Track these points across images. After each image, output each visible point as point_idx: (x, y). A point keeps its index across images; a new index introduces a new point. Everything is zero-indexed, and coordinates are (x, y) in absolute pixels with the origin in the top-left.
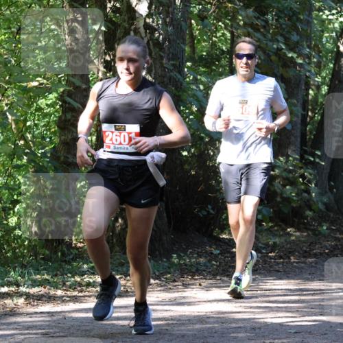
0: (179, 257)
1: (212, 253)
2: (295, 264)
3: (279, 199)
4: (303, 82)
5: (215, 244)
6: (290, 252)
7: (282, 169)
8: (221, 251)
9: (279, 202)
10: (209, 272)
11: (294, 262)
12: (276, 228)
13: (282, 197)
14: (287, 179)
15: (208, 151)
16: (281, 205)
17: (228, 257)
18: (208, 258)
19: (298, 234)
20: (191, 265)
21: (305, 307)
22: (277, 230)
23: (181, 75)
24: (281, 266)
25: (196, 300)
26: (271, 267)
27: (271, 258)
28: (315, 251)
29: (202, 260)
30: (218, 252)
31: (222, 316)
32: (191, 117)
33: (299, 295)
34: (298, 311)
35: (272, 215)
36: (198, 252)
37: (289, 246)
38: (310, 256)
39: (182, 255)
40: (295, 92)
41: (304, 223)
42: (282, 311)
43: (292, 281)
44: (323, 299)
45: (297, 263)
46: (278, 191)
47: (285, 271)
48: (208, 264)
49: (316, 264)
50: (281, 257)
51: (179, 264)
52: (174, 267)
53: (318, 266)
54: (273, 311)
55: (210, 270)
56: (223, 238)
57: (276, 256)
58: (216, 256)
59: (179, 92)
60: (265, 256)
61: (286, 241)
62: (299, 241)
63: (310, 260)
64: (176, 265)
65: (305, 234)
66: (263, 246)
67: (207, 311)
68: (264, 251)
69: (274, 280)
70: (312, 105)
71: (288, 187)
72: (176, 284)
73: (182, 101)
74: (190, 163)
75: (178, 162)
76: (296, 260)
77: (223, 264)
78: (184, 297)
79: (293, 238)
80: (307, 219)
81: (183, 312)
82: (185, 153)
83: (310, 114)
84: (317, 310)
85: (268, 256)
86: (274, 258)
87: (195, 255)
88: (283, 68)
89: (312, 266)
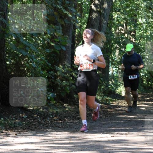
0: (5, 120)
1: (23, 117)
2: (68, 123)
3: (59, 88)
4: (72, 25)
5: (25, 113)
6: (65, 117)
7: (61, 72)
8: (28, 116)
9: (60, 90)
10: (21, 127)
11: (68, 122)
12: (58, 104)
13: (61, 87)
14: (64, 77)
15: (21, 61)
16: (60, 92)
17: (31, 119)
18: (21, 120)
19: (69, 107)
20: (11, 124)
21: (73, 147)
22: (58, 105)
23: (6, 20)
24: (60, 124)
25: (14, 143)
26: (55, 125)
27: (55, 120)
28: (78, 116)
29: (17, 121)
30: (26, 117)
31: (28, 151)
32: (12, 43)
33: (70, 140)
34: (69, 148)
35: (55, 97)
36: (16, 117)
37: (65, 113)
38: (76, 119)
39: (6, 118)
40: (68, 31)
41: (73, 101)
42: (60, 149)
43: (66, 132)
44: (83, 142)
45: (69, 123)
46: (59, 84)
47: (62, 127)
48: (21, 123)
49: (79, 123)
50: (60, 120)
51: (5, 123)
52: (2, 125)
53: (80, 125)
54: (55, 149)
55: (22, 126)
56: (29, 109)
57: (58, 119)
58: (25, 119)
59: (4, 29)
60: (52, 119)
61: (63, 111)
62: (70, 111)
63: (76, 121)
64: (3, 124)
65: (74, 107)
66: (51, 113)
67: (19, 149)
68: (51, 116)
69: (56, 132)
70: (77, 38)
71: (64, 82)
72: (3, 134)
73: (6, 34)
74: (11, 68)
75: (4, 67)
76: (69, 121)
77: (29, 123)
78: (7, 141)
79: (67, 109)
80: (74, 99)
81: (6, 149)
82: (8, 63)
83: (76, 42)
84: (79, 148)
85: (53, 119)
86: (57, 120)
87: (14, 119)
88: (60, 19)
89: (77, 125)
